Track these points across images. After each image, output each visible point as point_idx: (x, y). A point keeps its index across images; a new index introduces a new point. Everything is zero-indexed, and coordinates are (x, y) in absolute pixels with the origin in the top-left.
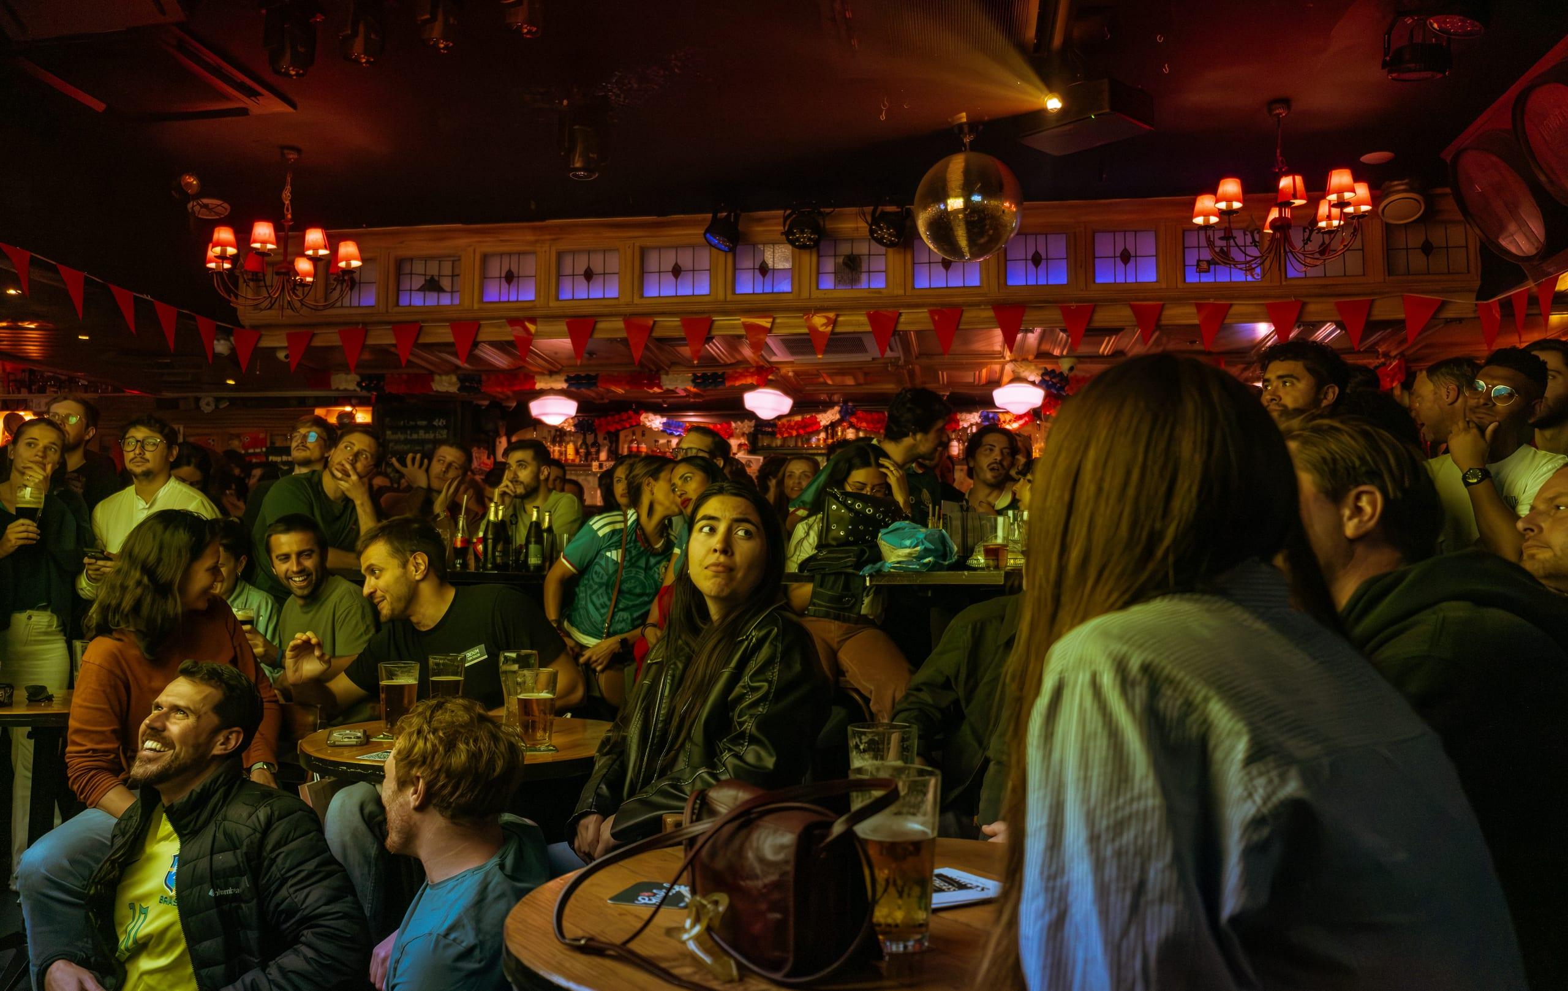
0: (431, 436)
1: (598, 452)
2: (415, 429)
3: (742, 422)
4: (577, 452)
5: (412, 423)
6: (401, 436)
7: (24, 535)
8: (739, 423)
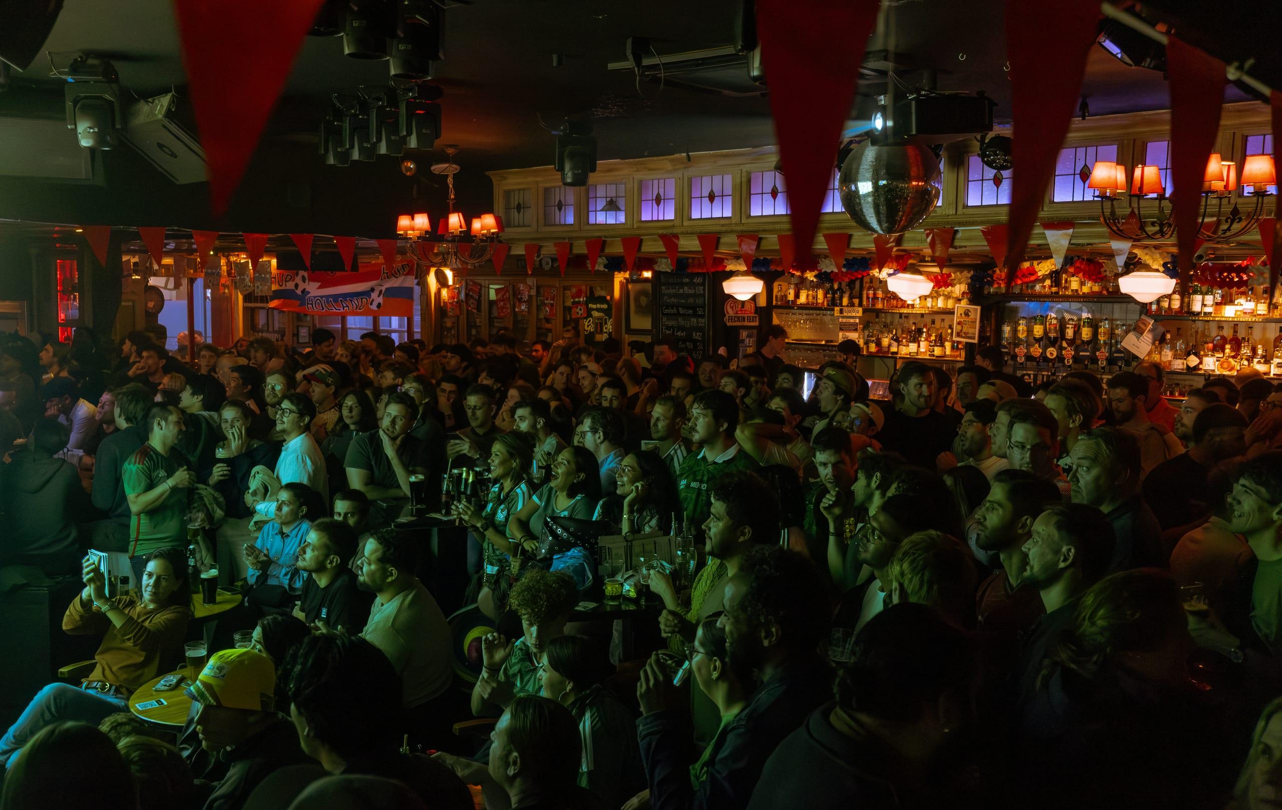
0: (691, 291)
1: (841, 298)
2: (682, 285)
3: (961, 273)
4: (825, 296)
5: (679, 280)
6: (672, 291)
7: (221, 473)
8: (958, 274)
